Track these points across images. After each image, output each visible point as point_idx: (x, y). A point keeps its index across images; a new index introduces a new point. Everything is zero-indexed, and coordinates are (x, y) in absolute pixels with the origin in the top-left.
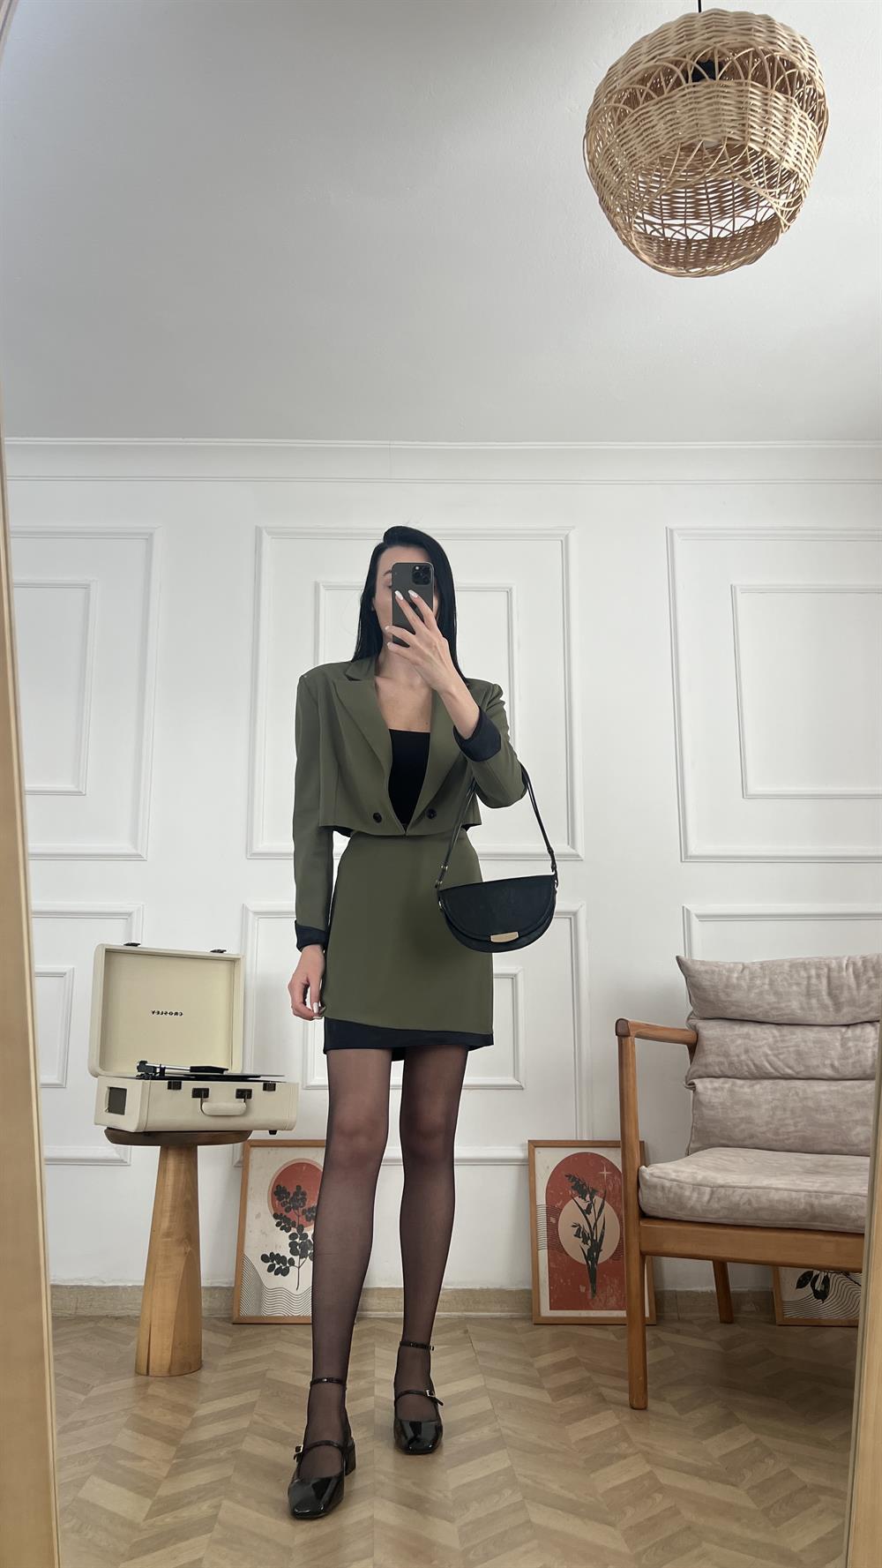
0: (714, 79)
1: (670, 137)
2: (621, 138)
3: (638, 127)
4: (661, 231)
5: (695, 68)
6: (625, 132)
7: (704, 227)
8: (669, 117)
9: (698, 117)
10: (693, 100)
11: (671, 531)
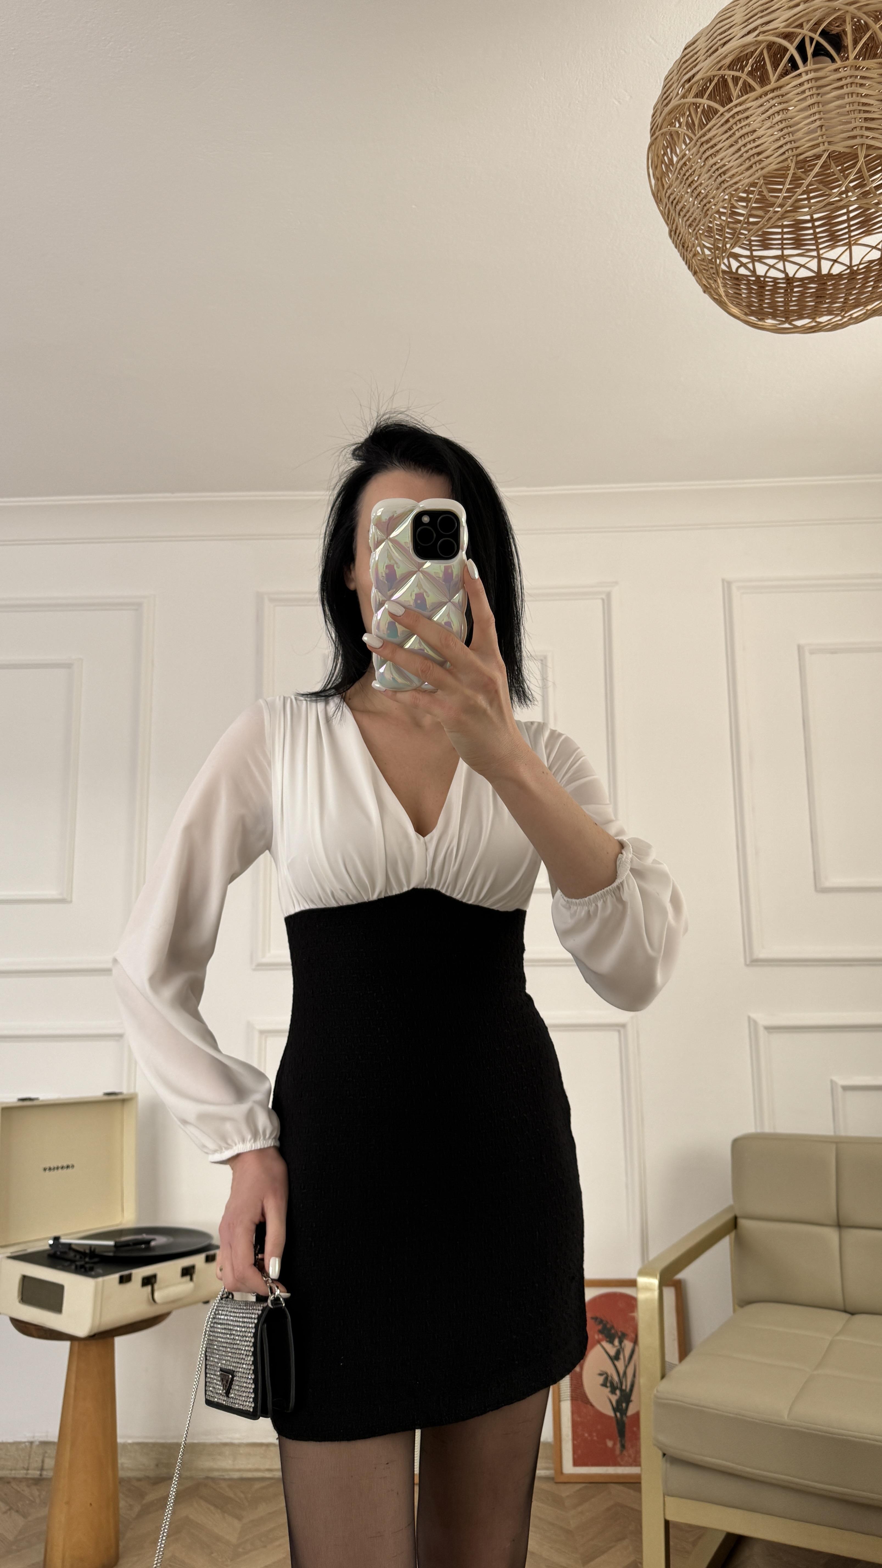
0: (847, 58)
1: (781, 146)
2: (706, 147)
3: (732, 131)
4: (750, 266)
5: (818, 43)
6: (711, 139)
7: (809, 259)
8: (778, 118)
9: (822, 115)
10: (814, 91)
11: (729, 584)
